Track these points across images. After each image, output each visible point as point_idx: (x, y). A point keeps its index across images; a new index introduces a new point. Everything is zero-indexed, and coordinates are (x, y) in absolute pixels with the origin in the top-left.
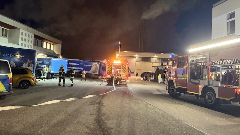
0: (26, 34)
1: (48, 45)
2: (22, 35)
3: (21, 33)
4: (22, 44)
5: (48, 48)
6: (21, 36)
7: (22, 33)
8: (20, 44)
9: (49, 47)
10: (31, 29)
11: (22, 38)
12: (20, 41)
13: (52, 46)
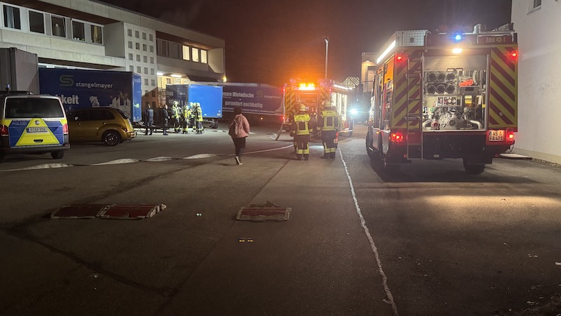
0: (137, 33)
1: (195, 52)
2: (130, 35)
3: (126, 32)
4: (131, 55)
5: (195, 58)
6: (127, 39)
7: (130, 31)
8: (127, 56)
9: (197, 58)
10: (148, 20)
11: (130, 43)
12: (127, 51)
13: (204, 53)
